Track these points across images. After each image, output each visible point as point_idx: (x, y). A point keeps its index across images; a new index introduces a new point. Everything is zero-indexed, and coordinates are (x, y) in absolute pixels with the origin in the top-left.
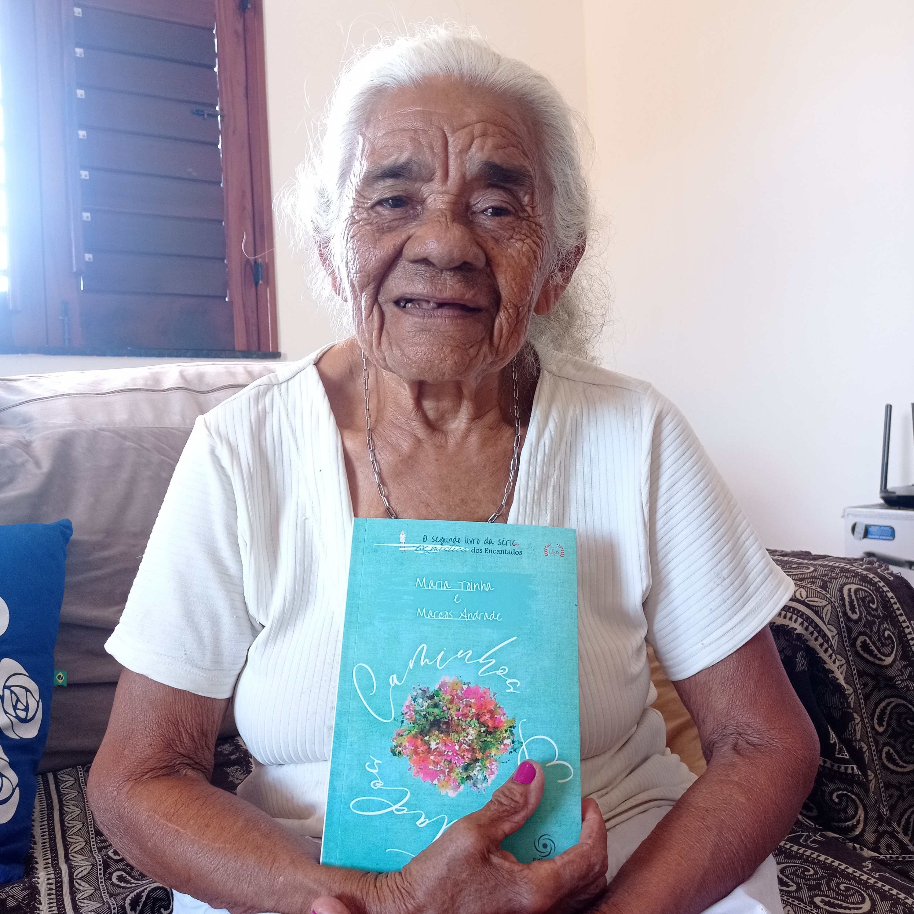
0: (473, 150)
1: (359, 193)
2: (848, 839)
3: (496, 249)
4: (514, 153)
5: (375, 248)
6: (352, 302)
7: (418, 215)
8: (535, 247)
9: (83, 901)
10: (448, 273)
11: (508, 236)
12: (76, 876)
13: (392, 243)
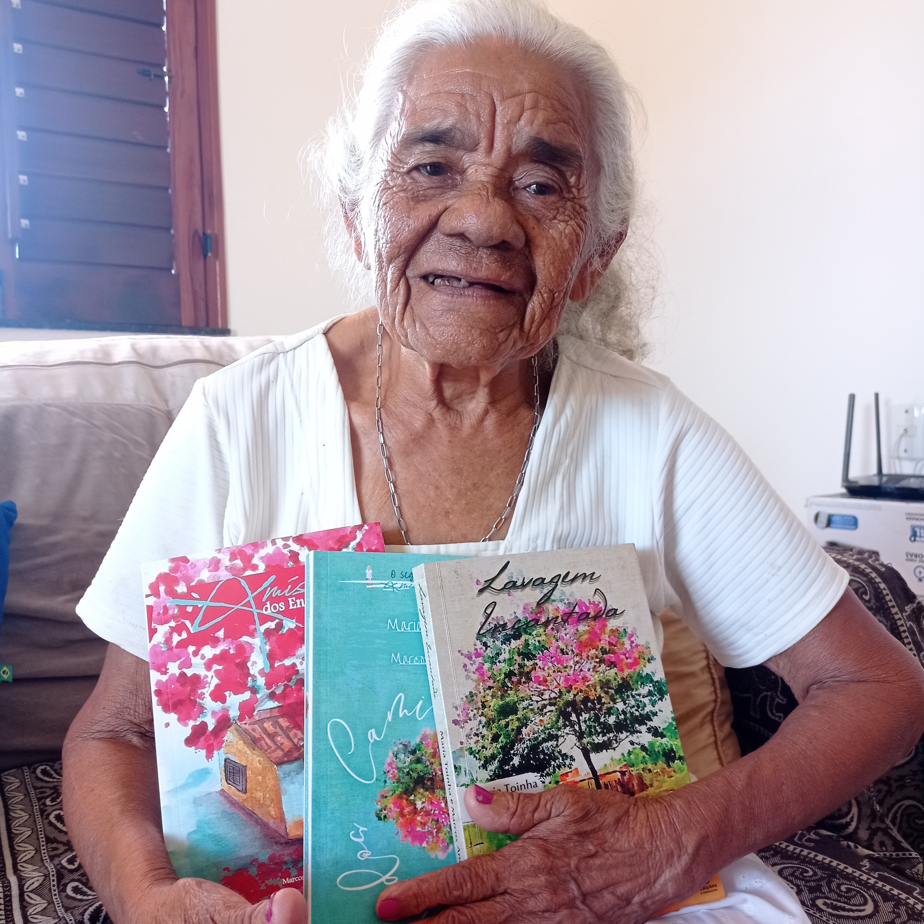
0: (522, 122)
1: (395, 155)
2: (842, 837)
3: (536, 229)
4: (564, 130)
5: (408, 217)
6: (377, 273)
7: (456, 185)
8: (578, 230)
9: (35, 916)
10: (485, 250)
11: (551, 216)
12: (27, 888)
13: (428, 213)
